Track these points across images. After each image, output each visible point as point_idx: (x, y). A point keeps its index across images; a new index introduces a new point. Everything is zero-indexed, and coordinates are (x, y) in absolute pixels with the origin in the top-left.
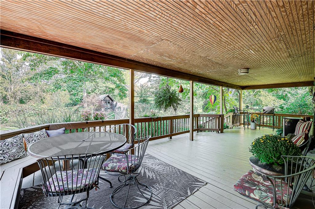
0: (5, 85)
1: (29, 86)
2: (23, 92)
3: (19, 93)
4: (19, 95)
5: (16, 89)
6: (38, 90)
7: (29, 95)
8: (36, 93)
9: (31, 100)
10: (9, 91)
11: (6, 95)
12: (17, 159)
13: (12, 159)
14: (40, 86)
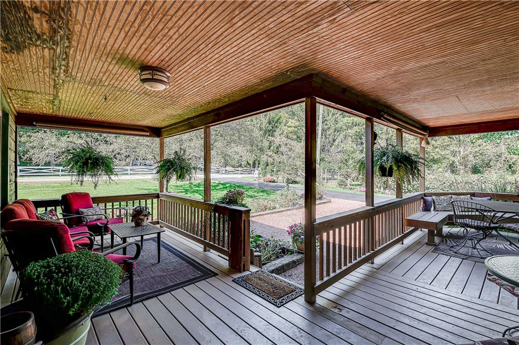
0: (452, 148)
1: (486, 146)
2: (477, 156)
3: (471, 158)
4: (472, 161)
5: (466, 152)
6: (503, 151)
7: (486, 159)
8: (499, 156)
9: (490, 167)
10: (458, 155)
11: (454, 162)
12: (446, 211)
13: (444, 209)
14: (506, 144)
